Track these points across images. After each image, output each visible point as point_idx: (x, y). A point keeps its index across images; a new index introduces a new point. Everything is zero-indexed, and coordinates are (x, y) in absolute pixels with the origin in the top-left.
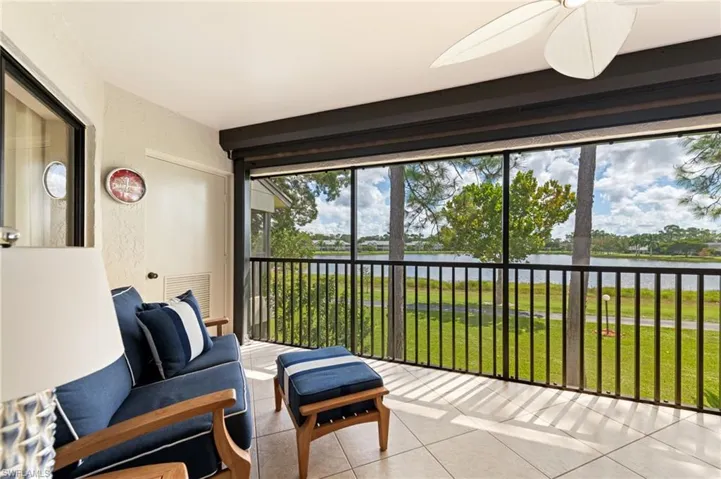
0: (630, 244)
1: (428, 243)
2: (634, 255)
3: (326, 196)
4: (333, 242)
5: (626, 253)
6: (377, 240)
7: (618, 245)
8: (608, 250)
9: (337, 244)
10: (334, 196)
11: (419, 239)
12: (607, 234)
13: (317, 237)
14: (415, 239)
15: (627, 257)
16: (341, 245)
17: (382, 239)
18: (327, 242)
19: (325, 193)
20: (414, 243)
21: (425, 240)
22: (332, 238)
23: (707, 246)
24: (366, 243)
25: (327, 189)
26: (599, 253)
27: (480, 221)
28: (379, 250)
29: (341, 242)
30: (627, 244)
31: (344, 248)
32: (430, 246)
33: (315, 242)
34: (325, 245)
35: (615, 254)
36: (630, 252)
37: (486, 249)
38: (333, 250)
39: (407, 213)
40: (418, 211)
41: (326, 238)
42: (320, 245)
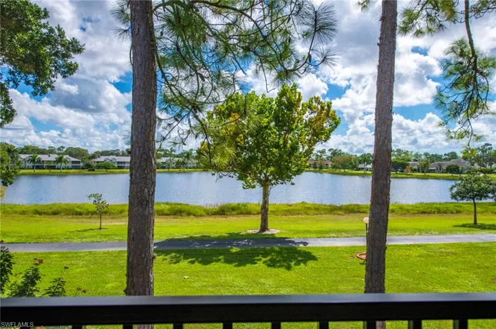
0: (360, 163)
1: (181, 160)
2: (362, 172)
3: (31, 88)
4: (53, 157)
5: (357, 170)
6: (117, 155)
7: (351, 164)
8: (344, 167)
9: (60, 160)
10: (44, 88)
11: (170, 155)
12: (343, 153)
13: (26, 150)
14: (165, 155)
15: (358, 175)
16: (65, 161)
17: (123, 155)
18: (44, 158)
19: (28, 83)
20: (164, 160)
21: (177, 156)
22: (51, 151)
23: (408, 165)
24: (102, 159)
25: (31, 78)
26: (337, 171)
27: (245, 137)
28: (120, 168)
29: (65, 157)
30: (357, 162)
31: (70, 165)
32: (183, 163)
33: (23, 156)
34: (39, 161)
35: (350, 171)
36: (359, 169)
37: (251, 169)
38: (53, 168)
39: (161, 120)
40: (178, 118)
41: (43, 152)
42: (33, 160)
